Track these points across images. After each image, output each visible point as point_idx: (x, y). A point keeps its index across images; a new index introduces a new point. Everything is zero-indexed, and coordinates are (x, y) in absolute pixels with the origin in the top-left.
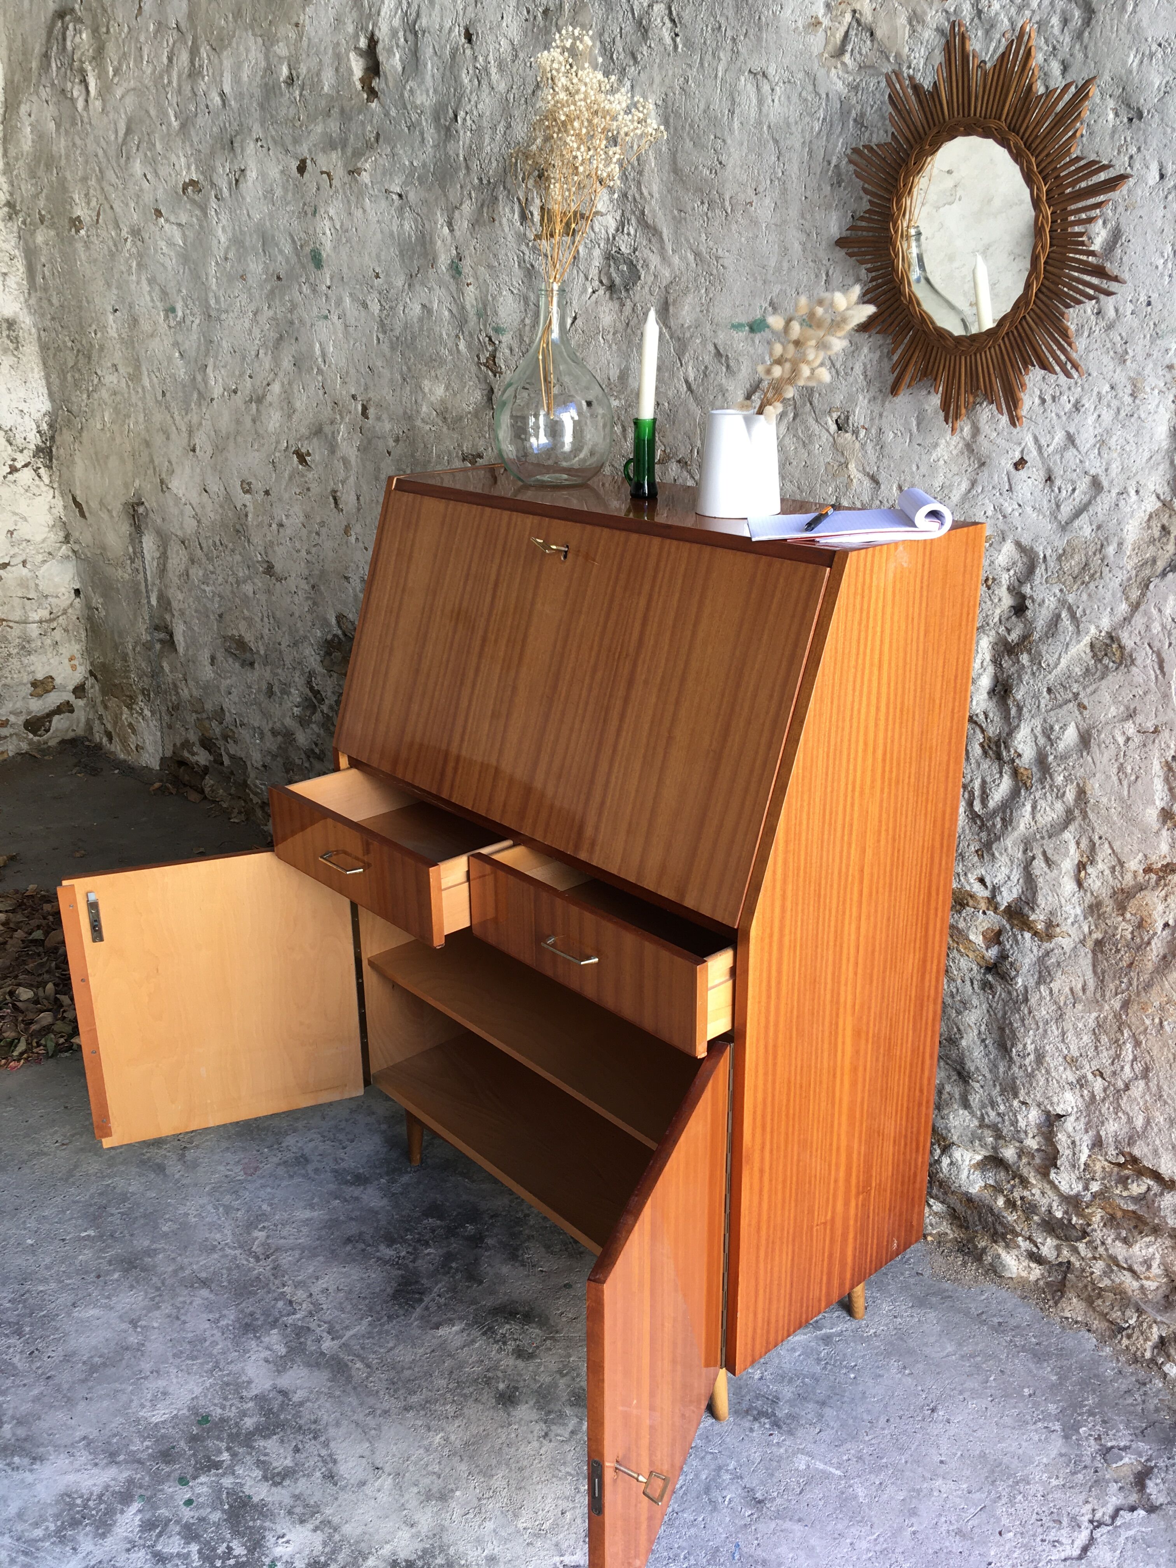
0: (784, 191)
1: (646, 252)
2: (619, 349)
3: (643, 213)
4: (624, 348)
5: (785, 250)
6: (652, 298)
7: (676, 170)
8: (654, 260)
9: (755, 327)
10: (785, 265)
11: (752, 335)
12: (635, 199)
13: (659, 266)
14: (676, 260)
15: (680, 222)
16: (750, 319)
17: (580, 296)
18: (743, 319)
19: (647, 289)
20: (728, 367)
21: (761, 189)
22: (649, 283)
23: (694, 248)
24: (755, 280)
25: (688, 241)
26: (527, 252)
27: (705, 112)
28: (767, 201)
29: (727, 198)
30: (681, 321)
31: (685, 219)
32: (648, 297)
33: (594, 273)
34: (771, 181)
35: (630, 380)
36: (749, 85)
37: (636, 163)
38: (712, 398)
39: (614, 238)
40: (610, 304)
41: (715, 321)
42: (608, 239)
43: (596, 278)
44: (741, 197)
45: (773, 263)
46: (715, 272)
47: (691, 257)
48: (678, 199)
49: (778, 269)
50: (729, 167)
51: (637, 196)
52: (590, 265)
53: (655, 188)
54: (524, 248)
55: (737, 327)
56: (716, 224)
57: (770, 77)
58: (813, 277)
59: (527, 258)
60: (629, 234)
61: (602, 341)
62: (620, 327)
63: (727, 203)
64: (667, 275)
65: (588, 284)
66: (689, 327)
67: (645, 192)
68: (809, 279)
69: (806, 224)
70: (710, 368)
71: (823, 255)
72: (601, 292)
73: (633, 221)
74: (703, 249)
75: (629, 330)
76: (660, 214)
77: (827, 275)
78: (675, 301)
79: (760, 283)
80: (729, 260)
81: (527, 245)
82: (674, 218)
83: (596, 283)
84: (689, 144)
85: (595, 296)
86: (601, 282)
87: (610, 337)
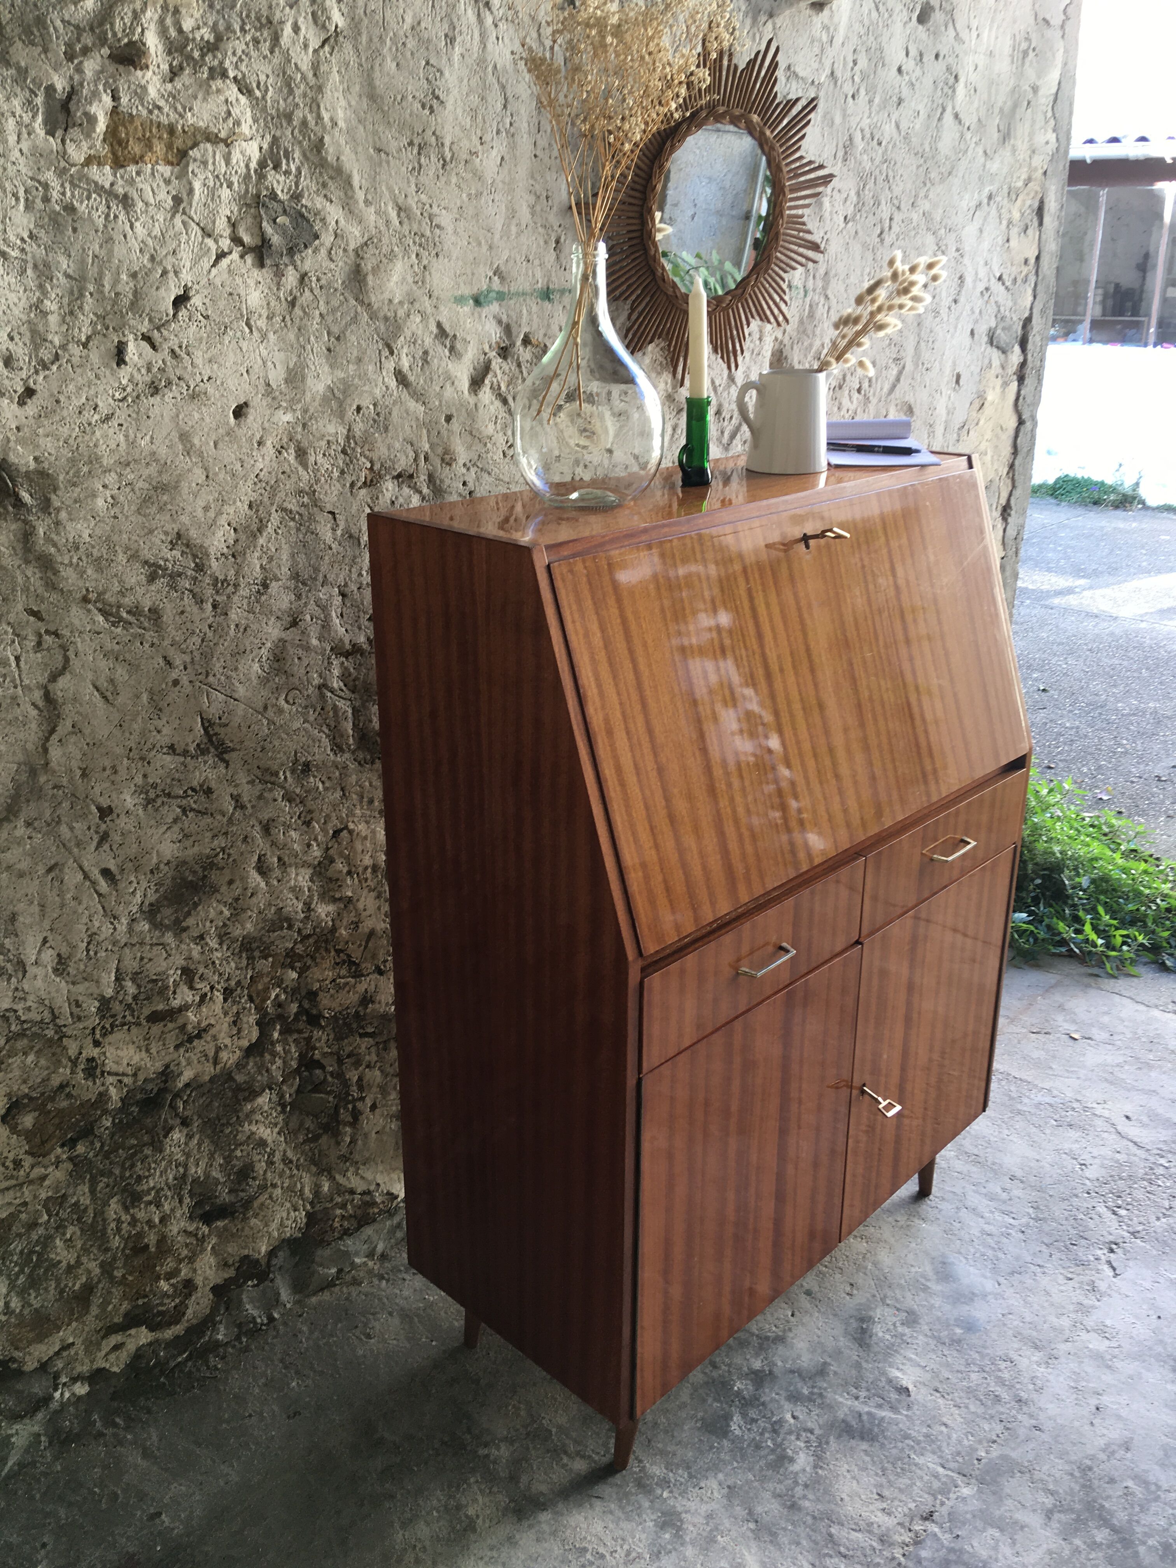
0: (513, 147)
1: (319, 202)
2: (282, 339)
3: (319, 145)
4: (291, 336)
5: (512, 213)
6: (333, 266)
7: (372, 96)
8: (334, 213)
9: (482, 299)
10: (514, 229)
11: (478, 309)
12: (304, 123)
13: (342, 222)
14: (371, 215)
15: (380, 164)
16: (475, 291)
17: (195, 262)
18: (467, 291)
19: (323, 252)
20: (452, 349)
21: (487, 138)
22: (328, 244)
23: (401, 200)
24: (479, 244)
25: (390, 190)
26: (55, 184)
27: (413, 28)
28: (494, 152)
29: (447, 143)
30: (387, 296)
31: (388, 162)
32: (326, 263)
33: (222, 226)
34: (498, 132)
35: (310, 382)
36: (470, 12)
37: (310, 75)
38: (438, 389)
39: (261, 176)
40: (256, 273)
41: (435, 294)
42: (247, 176)
43: (227, 232)
44: (465, 144)
45: (499, 226)
46: (428, 233)
47: (393, 214)
48: (375, 133)
49: (506, 232)
50: (450, 105)
51: (311, 121)
52: (214, 214)
53: (340, 114)
54: (49, 176)
55: (460, 300)
56: (431, 173)
57: (494, 9)
58: (542, 243)
59: (55, 195)
60: (287, 173)
61: (247, 330)
62: (280, 308)
63: (447, 149)
64: (357, 233)
65: (210, 242)
66: (401, 303)
67: (326, 116)
68: (538, 245)
69: (537, 187)
70: (431, 352)
71: (554, 219)
72: (235, 256)
73: (297, 155)
74: (412, 202)
75: (298, 311)
76: (347, 150)
77: (557, 242)
78: (376, 270)
79: (485, 248)
80: (445, 219)
81: (61, 173)
82: (370, 158)
83: (225, 243)
84: (391, 65)
85: (225, 262)
86: (236, 240)
87: (262, 323)
